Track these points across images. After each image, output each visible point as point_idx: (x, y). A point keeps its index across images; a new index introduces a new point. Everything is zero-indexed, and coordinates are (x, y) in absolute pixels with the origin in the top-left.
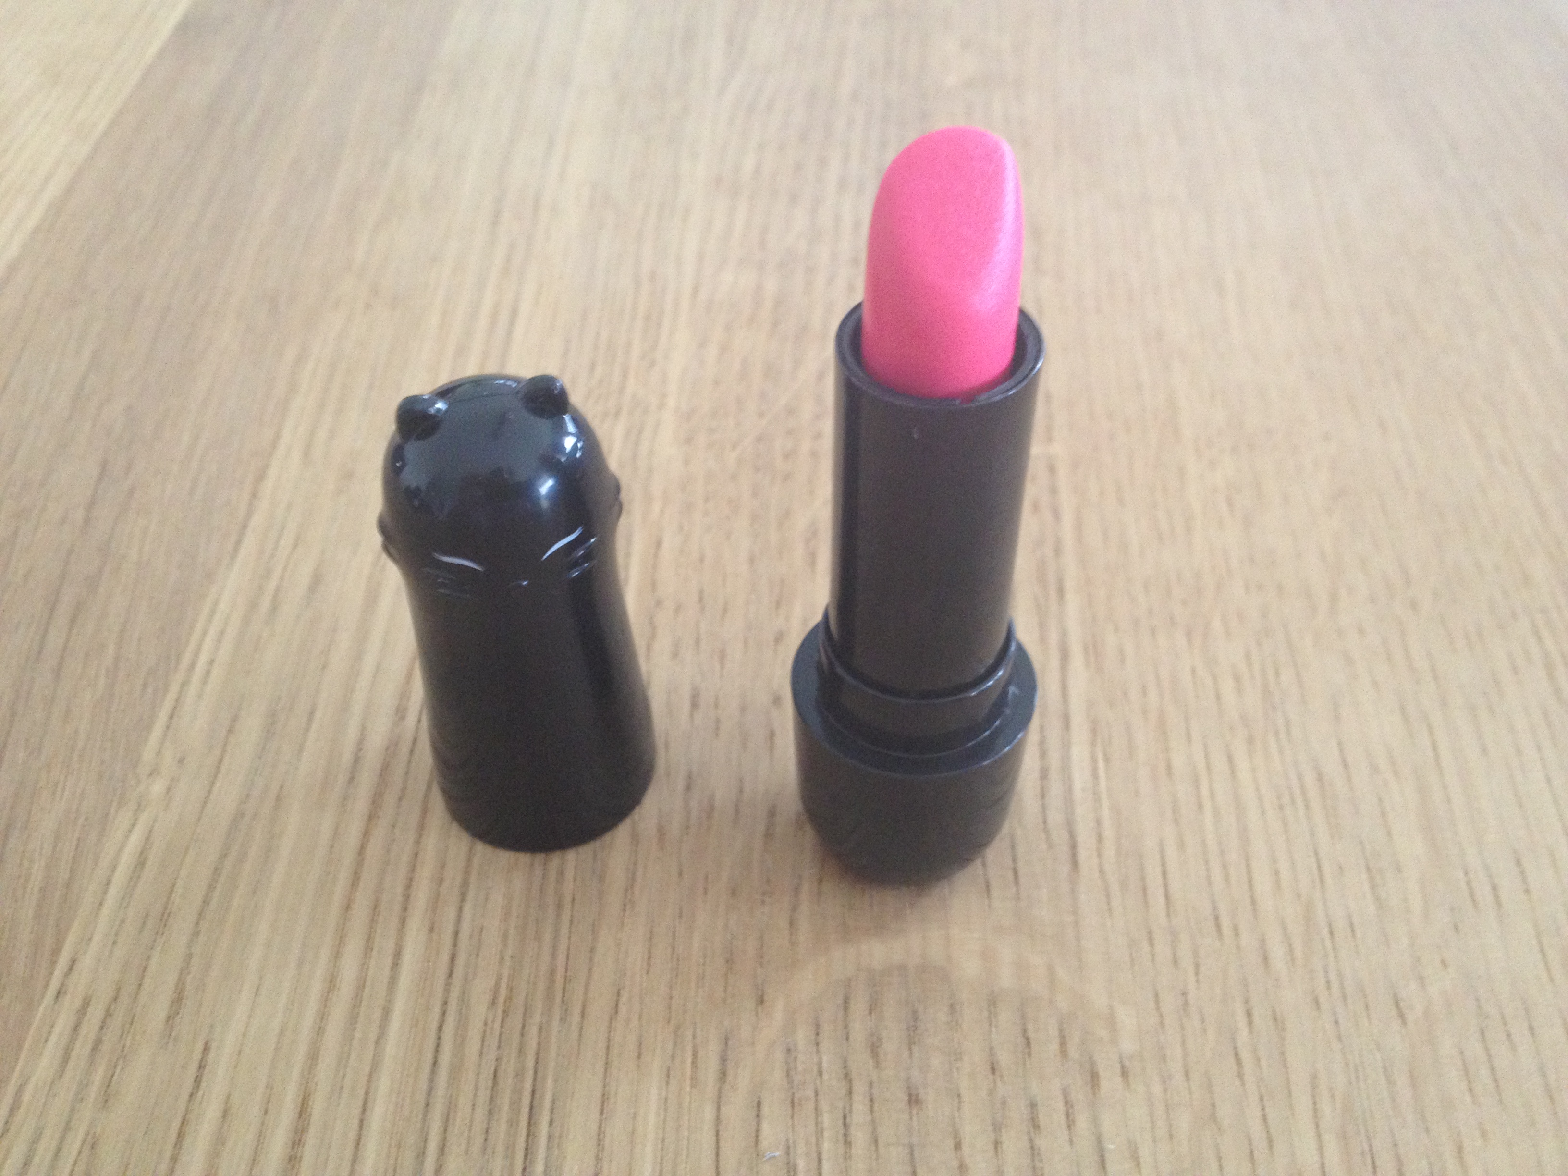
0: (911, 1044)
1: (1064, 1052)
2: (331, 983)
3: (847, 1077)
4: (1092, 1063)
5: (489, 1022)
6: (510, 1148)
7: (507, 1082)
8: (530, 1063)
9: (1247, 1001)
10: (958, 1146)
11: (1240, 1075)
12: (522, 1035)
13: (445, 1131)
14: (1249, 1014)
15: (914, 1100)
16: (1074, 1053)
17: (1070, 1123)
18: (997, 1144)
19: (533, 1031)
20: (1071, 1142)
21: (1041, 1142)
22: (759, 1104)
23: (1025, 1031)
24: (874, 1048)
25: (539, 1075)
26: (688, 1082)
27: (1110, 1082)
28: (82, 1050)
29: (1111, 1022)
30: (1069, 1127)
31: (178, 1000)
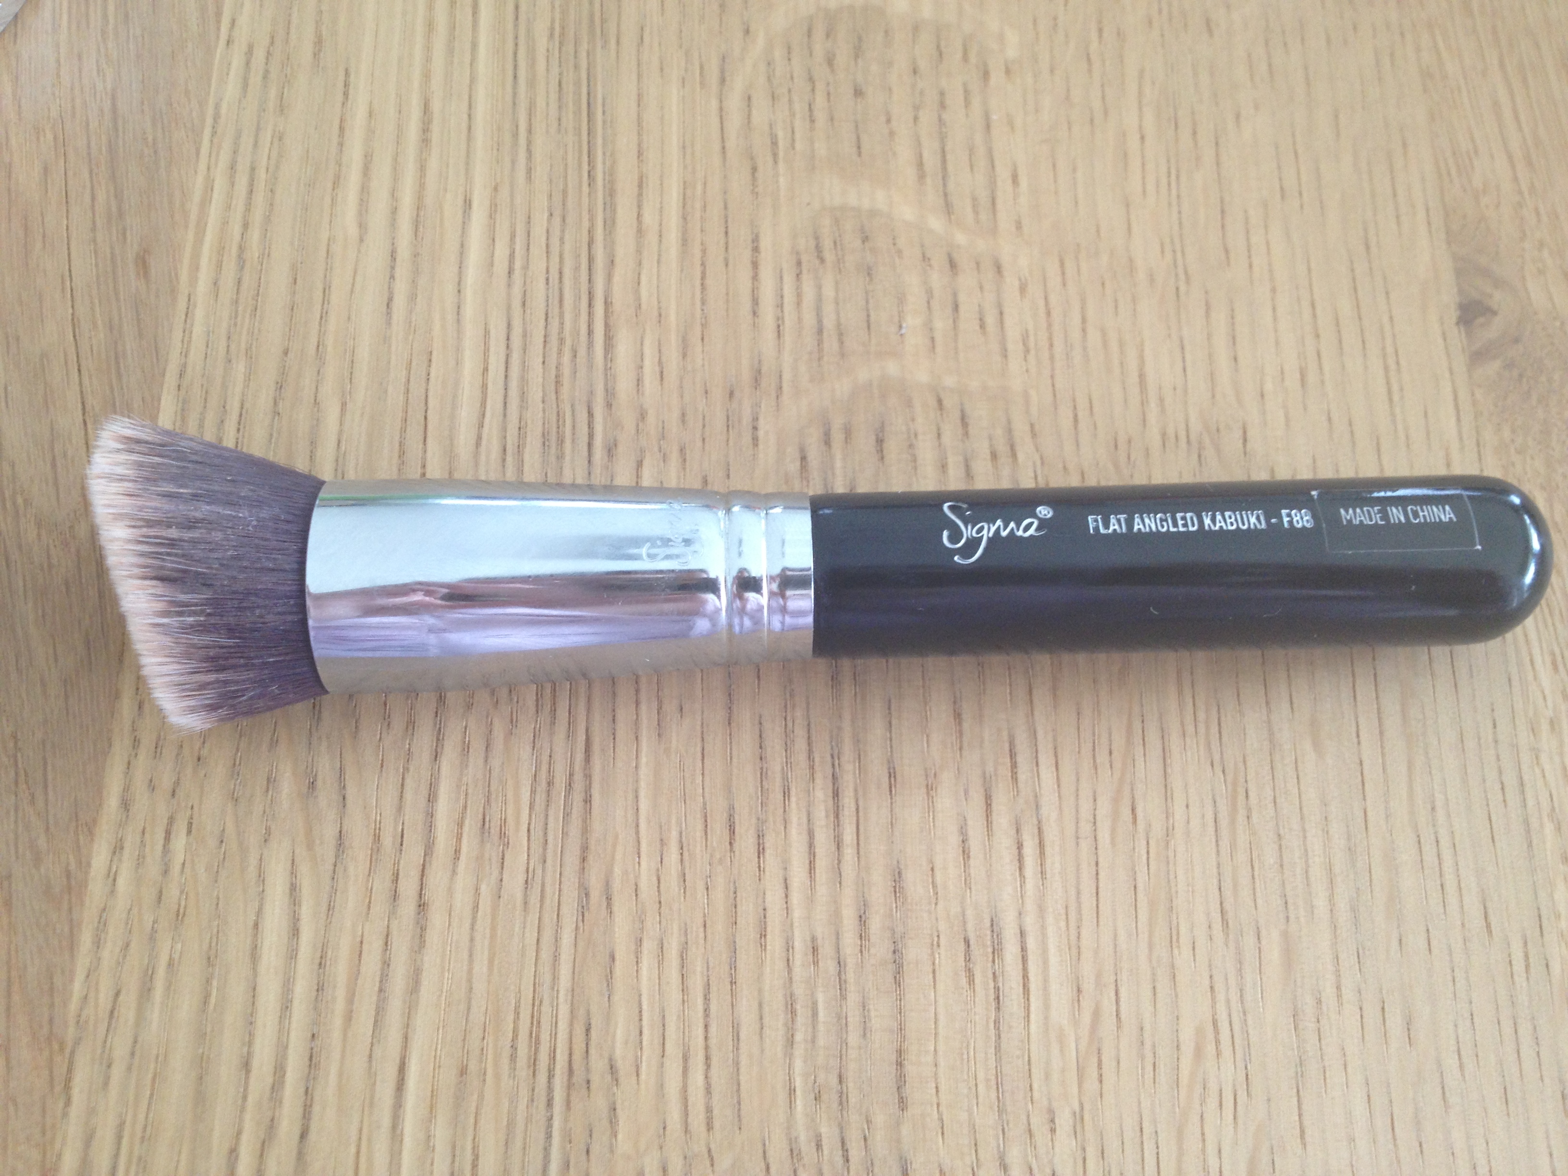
0: (857, 57)
1: (965, 58)
2: (430, 26)
3: (811, 80)
4: (985, 65)
5: (551, 50)
6: (578, 131)
7: (569, 88)
8: (584, 76)
9: (1100, 22)
10: (888, 121)
11: (1090, 71)
12: (576, 57)
13: (530, 120)
14: (1100, 31)
15: (858, 93)
16: (973, 59)
17: (967, 103)
18: (916, 119)
19: (583, 55)
20: (967, 115)
21: (945, 116)
22: (749, 98)
23: (938, 47)
24: (830, 61)
25: (592, 83)
26: (698, 85)
27: (997, 78)
28: (256, 79)
29: (1001, 38)
30: (966, 107)
31: (319, 42)
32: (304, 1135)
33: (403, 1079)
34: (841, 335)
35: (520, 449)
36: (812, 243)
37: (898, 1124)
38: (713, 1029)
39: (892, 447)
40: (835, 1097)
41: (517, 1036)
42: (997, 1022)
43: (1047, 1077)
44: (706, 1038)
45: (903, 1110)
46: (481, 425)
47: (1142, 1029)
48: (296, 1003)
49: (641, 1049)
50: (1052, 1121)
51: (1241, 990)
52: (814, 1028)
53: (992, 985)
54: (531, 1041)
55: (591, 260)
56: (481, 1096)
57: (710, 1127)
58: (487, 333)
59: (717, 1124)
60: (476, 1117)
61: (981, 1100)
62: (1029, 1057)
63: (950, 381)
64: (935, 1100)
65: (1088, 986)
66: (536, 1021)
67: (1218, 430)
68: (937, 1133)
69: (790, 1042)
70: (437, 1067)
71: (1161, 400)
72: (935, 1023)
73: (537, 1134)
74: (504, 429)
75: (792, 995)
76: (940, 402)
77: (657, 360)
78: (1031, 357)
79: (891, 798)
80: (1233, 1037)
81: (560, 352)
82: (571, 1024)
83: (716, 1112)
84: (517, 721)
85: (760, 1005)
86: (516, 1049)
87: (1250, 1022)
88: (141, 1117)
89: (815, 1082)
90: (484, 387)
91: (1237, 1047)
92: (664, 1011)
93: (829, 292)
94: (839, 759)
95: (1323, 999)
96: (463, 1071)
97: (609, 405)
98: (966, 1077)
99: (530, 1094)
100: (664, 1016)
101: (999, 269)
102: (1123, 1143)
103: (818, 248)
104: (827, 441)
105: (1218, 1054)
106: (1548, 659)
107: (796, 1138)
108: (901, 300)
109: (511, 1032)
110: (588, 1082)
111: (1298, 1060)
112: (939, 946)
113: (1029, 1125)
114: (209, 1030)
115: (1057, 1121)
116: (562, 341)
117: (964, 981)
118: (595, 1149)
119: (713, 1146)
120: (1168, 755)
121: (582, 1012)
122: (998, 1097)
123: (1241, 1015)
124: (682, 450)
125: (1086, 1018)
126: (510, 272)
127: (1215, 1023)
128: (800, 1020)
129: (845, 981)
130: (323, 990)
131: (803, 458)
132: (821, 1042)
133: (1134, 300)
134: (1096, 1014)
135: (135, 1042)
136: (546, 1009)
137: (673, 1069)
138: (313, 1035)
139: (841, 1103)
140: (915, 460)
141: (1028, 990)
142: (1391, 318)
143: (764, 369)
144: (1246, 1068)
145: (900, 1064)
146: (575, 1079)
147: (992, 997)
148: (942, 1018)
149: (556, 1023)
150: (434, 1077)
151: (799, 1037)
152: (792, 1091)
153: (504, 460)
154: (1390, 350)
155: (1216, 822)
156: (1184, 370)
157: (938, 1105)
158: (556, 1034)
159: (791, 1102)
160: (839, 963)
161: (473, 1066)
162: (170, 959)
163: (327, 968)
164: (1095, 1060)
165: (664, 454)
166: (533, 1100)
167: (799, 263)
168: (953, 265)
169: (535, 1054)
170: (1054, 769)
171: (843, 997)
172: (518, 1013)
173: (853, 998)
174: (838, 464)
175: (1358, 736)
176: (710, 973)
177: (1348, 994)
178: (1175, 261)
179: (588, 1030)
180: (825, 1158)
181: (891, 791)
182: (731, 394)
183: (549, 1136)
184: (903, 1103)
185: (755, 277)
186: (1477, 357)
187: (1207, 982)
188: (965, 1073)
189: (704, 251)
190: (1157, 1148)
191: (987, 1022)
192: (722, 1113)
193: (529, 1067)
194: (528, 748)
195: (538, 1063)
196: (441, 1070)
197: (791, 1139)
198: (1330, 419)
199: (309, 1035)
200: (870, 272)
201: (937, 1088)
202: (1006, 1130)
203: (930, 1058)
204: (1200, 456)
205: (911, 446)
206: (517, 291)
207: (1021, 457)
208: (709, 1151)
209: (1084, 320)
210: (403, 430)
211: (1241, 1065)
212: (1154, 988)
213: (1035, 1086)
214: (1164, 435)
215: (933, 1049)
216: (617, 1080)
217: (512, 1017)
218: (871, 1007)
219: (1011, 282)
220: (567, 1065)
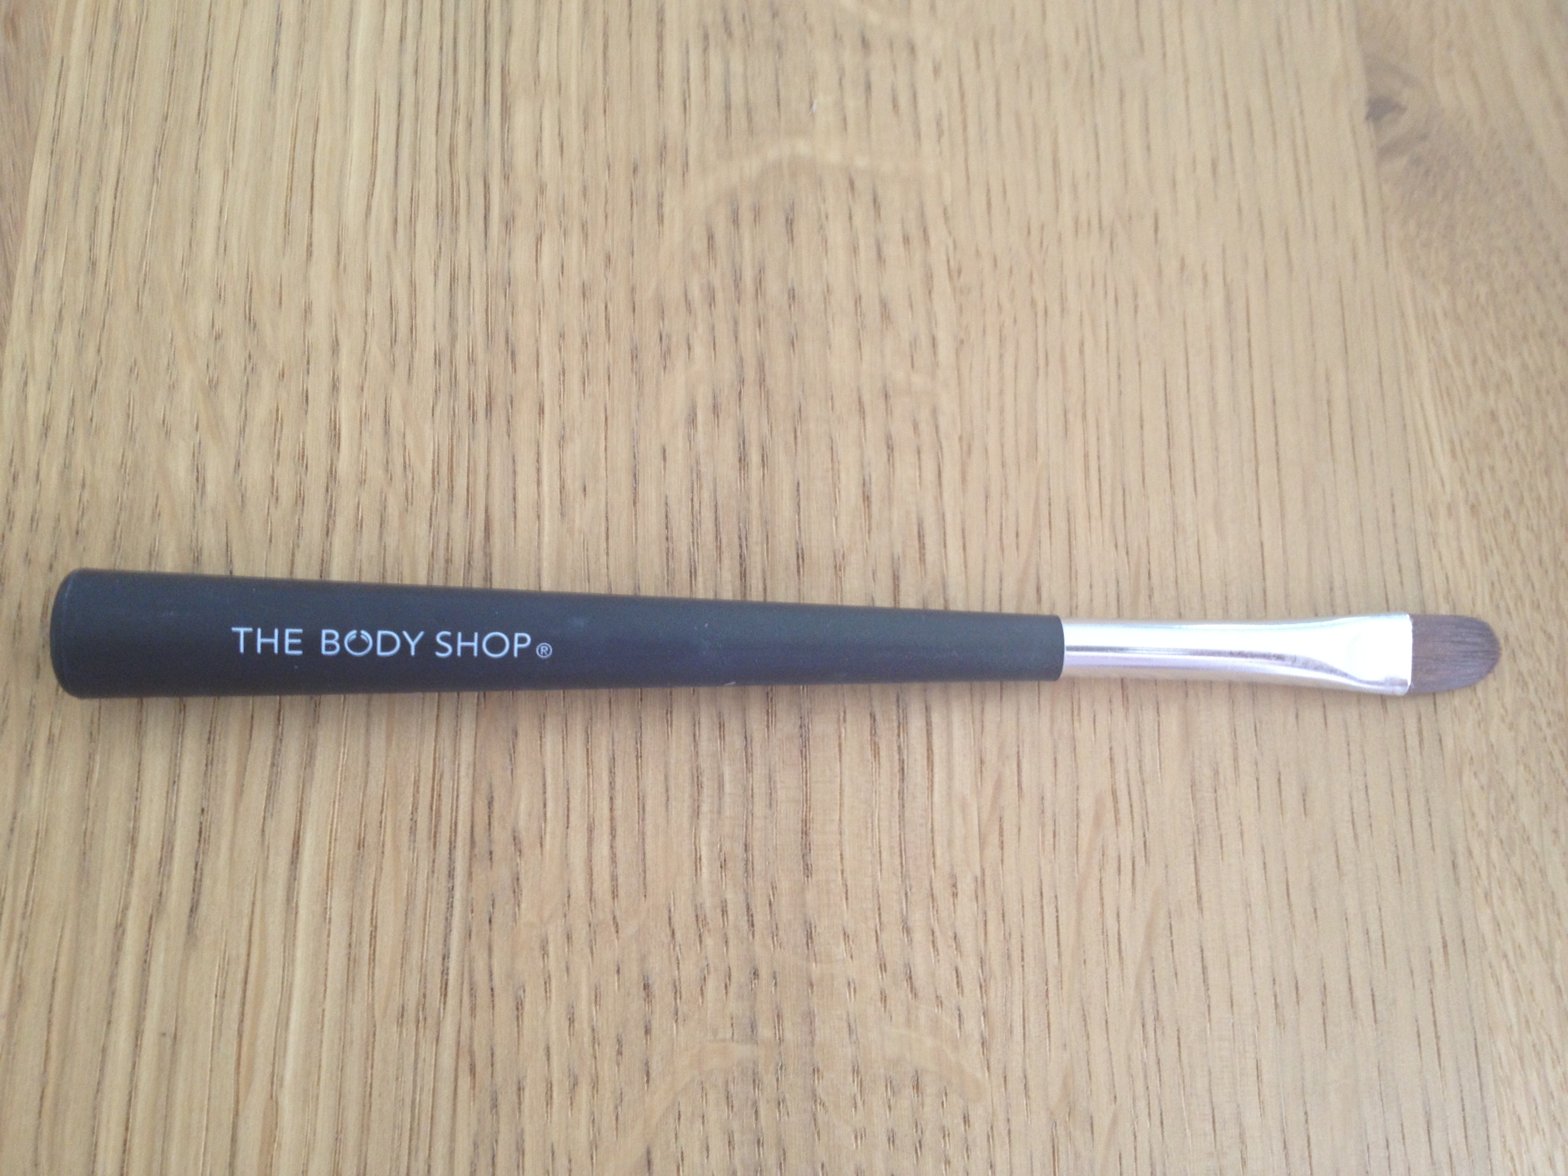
32: (193, 909)
33: (298, 853)
34: (749, 113)
35: (412, 220)
36: (719, 18)
37: (803, 890)
38: (618, 802)
39: (803, 227)
40: (741, 865)
41: (417, 809)
42: (901, 793)
43: (950, 843)
44: (611, 810)
45: (808, 876)
46: (371, 195)
47: (1043, 798)
48: (184, 777)
49: (545, 821)
50: (954, 886)
51: (1140, 761)
52: (720, 799)
53: (897, 757)
54: (431, 815)
55: (487, 29)
56: (380, 868)
57: (615, 895)
58: (376, 101)
59: (622, 893)
60: (374, 889)
61: (884, 866)
62: (932, 824)
63: (861, 162)
64: (839, 867)
65: (991, 757)
66: (436, 795)
67: (1130, 217)
68: (841, 900)
69: (696, 813)
70: (333, 839)
71: (1075, 187)
72: (841, 794)
73: (438, 905)
74: (395, 199)
75: (698, 768)
76: (852, 183)
77: (557, 132)
78: (945, 139)
79: (799, 579)
80: (1131, 806)
81: (454, 121)
82: (473, 798)
83: (621, 880)
84: (412, 498)
85: (666, 778)
86: (416, 822)
87: (1148, 792)
88: (22, 893)
89: (721, 851)
90: (374, 157)
91: (1135, 815)
92: (568, 784)
93: (737, 66)
94: (746, 539)
95: (1220, 770)
96: (361, 844)
97: (506, 177)
98: (870, 845)
99: (431, 865)
100: (568, 789)
101: (912, 50)
102: (1023, 907)
103: (726, 22)
104: (735, 220)
105: (1117, 821)
106: (1447, 447)
107: (701, 904)
108: (812, 78)
109: (410, 808)
110: (491, 853)
111: (1195, 828)
112: (845, 721)
113: (932, 889)
114: (92, 805)
115: (959, 885)
116: (456, 111)
117: (869, 754)
118: (498, 918)
119: (618, 914)
120: (1073, 535)
121: (483, 786)
122: (902, 863)
123: (1140, 784)
124: (584, 227)
125: (989, 789)
126: (402, 39)
127: (1114, 793)
128: (706, 791)
129: (752, 755)
130: (212, 764)
131: (711, 238)
132: (727, 812)
133: (1048, 86)
134: (998, 786)
135: (15, 818)
136: (447, 783)
137: (578, 840)
138: (203, 810)
139: (746, 871)
140: (825, 241)
141: (932, 762)
142: (1302, 112)
143: (670, 144)
144: (1144, 836)
145: (805, 833)
146: (477, 851)
147: (897, 769)
148: (848, 791)
149: (458, 796)
150: (330, 850)
151: (705, 808)
152: (698, 860)
153: (395, 231)
154: (1300, 142)
155: (1118, 601)
156: (1098, 158)
157: (842, 872)
158: (457, 807)
159: (696, 870)
160: (746, 737)
161: (371, 839)
162: (50, 735)
163: (216, 743)
164: (997, 827)
165: (565, 230)
166: (433, 872)
167: (706, 37)
168: (865, 44)
169: (436, 826)
170: (961, 551)
171: (750, 769)
172: (418, 787)
173: (759, 771)
174: (747, 244)
175: (1260, 519)
176: (615, 747)
177: (1245, 766)
178: (1090, 49)
179: (490, 804)
180: (731, 923)
181: (799, 572)
182: (635, 170)
183: (450, 906)
184: (808, 870)
185: (660, 49)
186: (1385, 153)
187: (1106, 754)
188: (870, 840)
189: (606, 22)
190: (1057, 911)
191: (892, 792)
192: (627, 882)
193: (430, 839)
194: (425, 526)
195: (438, 835)
196: (338, 844)
197: (696, 906)
198: (1240, 210)
199: (199, 811)
200: (779, 49)
201: (841, 855)
202: (909, 894)
203: (835, 827)
204: (1111, 243)
205: (821, 227)
206: (409, 59)
207: (933, 241)
208: (614, 918)
209: (998, 104)
210: (289, 199)
211: (1139, 833)
212: (1055, 759)
213: (938, 853)
214: (1076, 221)
215: (838, 818)
216: (520, 851)
217: (411, 790)
218: (778, 779)
219: (924, 65)
220: (468, 837)
